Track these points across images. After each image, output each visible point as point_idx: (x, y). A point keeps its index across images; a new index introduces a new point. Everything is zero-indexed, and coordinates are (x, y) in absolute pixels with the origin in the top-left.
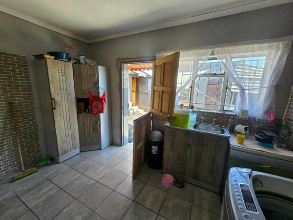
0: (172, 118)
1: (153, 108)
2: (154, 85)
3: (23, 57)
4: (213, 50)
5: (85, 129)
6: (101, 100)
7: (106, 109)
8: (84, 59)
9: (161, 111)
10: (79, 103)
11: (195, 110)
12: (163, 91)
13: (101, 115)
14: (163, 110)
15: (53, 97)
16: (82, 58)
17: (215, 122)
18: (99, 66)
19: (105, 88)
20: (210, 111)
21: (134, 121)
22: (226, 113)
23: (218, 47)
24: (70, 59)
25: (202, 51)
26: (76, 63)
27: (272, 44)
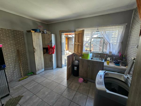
0: (82, 55)
1: (75, 51)
2: (75, 42)
3: (22, 31)
4: (98, 28)
5: (46, 61)
6: (53, 48)
7: (55, 52)
8: (46, 31)
9: (78, 53)
10: (44, 50)
11: (92, 52)
12: (78, 45)
13: (53, 54)
14: (79, 52)
15: (34, 47)
16: (45, 31)
17: (99, 57)
18: (52, 34)
19: (55, 43)
20: (97, 52)
21: (67, 56)
22: (104, 53)
23: (100, 27)
24: (40, 31)
25: (94, 28)
26: (42, 33)
27: (119, 26)
